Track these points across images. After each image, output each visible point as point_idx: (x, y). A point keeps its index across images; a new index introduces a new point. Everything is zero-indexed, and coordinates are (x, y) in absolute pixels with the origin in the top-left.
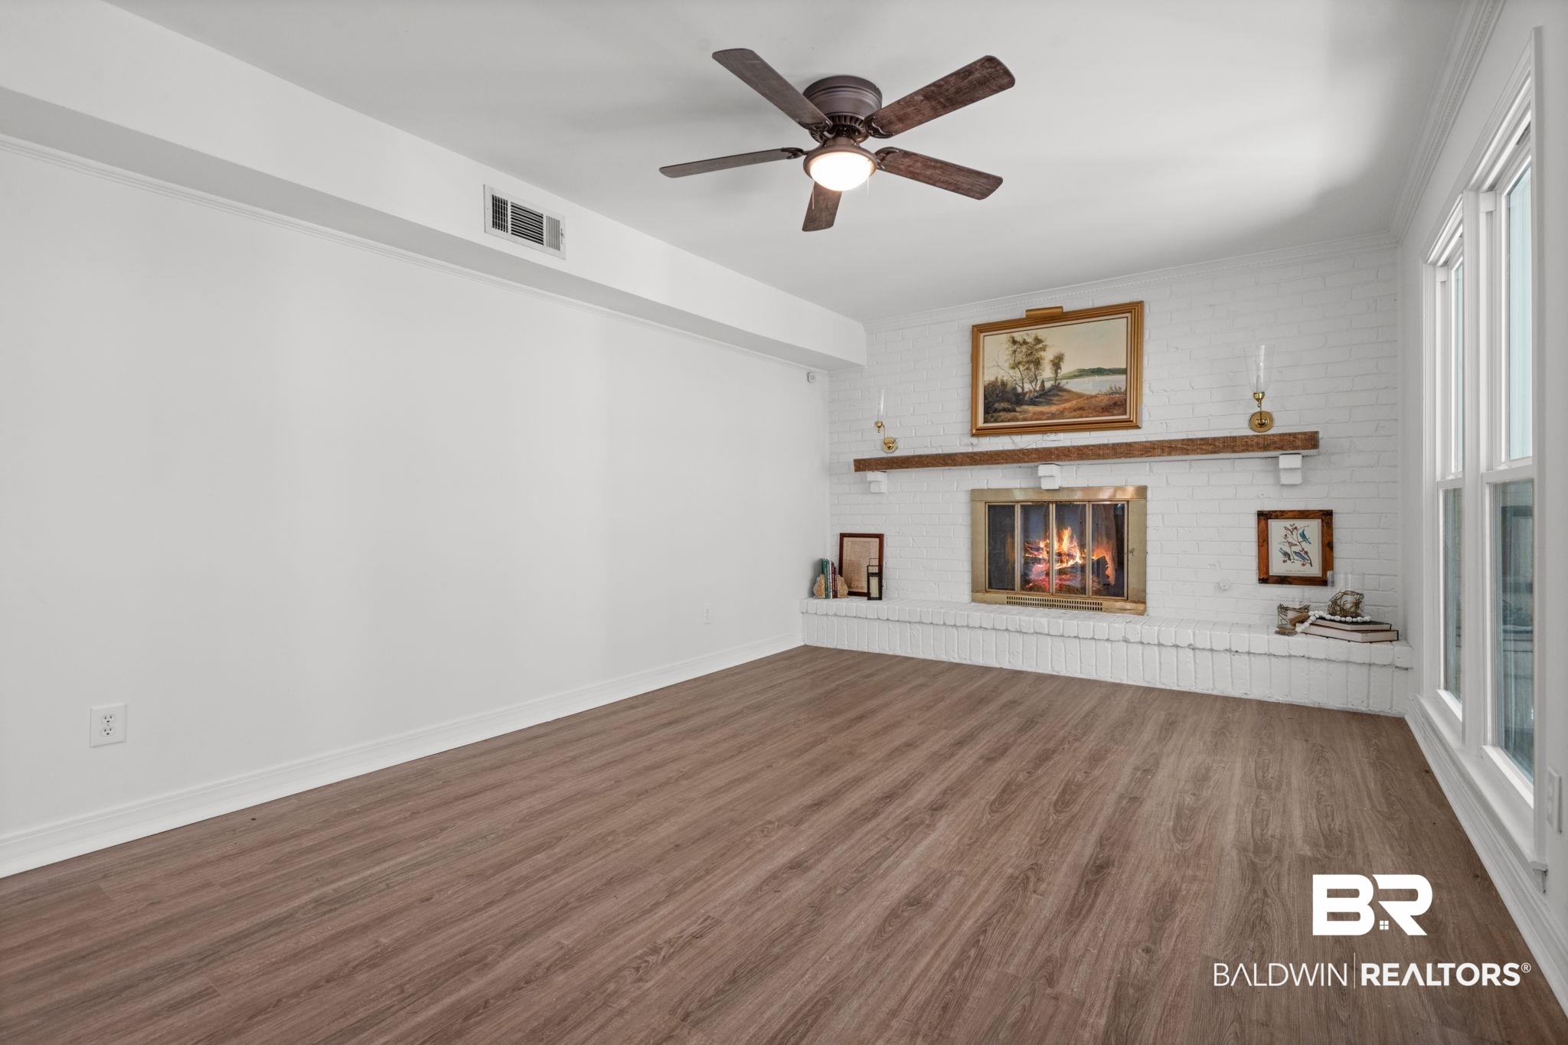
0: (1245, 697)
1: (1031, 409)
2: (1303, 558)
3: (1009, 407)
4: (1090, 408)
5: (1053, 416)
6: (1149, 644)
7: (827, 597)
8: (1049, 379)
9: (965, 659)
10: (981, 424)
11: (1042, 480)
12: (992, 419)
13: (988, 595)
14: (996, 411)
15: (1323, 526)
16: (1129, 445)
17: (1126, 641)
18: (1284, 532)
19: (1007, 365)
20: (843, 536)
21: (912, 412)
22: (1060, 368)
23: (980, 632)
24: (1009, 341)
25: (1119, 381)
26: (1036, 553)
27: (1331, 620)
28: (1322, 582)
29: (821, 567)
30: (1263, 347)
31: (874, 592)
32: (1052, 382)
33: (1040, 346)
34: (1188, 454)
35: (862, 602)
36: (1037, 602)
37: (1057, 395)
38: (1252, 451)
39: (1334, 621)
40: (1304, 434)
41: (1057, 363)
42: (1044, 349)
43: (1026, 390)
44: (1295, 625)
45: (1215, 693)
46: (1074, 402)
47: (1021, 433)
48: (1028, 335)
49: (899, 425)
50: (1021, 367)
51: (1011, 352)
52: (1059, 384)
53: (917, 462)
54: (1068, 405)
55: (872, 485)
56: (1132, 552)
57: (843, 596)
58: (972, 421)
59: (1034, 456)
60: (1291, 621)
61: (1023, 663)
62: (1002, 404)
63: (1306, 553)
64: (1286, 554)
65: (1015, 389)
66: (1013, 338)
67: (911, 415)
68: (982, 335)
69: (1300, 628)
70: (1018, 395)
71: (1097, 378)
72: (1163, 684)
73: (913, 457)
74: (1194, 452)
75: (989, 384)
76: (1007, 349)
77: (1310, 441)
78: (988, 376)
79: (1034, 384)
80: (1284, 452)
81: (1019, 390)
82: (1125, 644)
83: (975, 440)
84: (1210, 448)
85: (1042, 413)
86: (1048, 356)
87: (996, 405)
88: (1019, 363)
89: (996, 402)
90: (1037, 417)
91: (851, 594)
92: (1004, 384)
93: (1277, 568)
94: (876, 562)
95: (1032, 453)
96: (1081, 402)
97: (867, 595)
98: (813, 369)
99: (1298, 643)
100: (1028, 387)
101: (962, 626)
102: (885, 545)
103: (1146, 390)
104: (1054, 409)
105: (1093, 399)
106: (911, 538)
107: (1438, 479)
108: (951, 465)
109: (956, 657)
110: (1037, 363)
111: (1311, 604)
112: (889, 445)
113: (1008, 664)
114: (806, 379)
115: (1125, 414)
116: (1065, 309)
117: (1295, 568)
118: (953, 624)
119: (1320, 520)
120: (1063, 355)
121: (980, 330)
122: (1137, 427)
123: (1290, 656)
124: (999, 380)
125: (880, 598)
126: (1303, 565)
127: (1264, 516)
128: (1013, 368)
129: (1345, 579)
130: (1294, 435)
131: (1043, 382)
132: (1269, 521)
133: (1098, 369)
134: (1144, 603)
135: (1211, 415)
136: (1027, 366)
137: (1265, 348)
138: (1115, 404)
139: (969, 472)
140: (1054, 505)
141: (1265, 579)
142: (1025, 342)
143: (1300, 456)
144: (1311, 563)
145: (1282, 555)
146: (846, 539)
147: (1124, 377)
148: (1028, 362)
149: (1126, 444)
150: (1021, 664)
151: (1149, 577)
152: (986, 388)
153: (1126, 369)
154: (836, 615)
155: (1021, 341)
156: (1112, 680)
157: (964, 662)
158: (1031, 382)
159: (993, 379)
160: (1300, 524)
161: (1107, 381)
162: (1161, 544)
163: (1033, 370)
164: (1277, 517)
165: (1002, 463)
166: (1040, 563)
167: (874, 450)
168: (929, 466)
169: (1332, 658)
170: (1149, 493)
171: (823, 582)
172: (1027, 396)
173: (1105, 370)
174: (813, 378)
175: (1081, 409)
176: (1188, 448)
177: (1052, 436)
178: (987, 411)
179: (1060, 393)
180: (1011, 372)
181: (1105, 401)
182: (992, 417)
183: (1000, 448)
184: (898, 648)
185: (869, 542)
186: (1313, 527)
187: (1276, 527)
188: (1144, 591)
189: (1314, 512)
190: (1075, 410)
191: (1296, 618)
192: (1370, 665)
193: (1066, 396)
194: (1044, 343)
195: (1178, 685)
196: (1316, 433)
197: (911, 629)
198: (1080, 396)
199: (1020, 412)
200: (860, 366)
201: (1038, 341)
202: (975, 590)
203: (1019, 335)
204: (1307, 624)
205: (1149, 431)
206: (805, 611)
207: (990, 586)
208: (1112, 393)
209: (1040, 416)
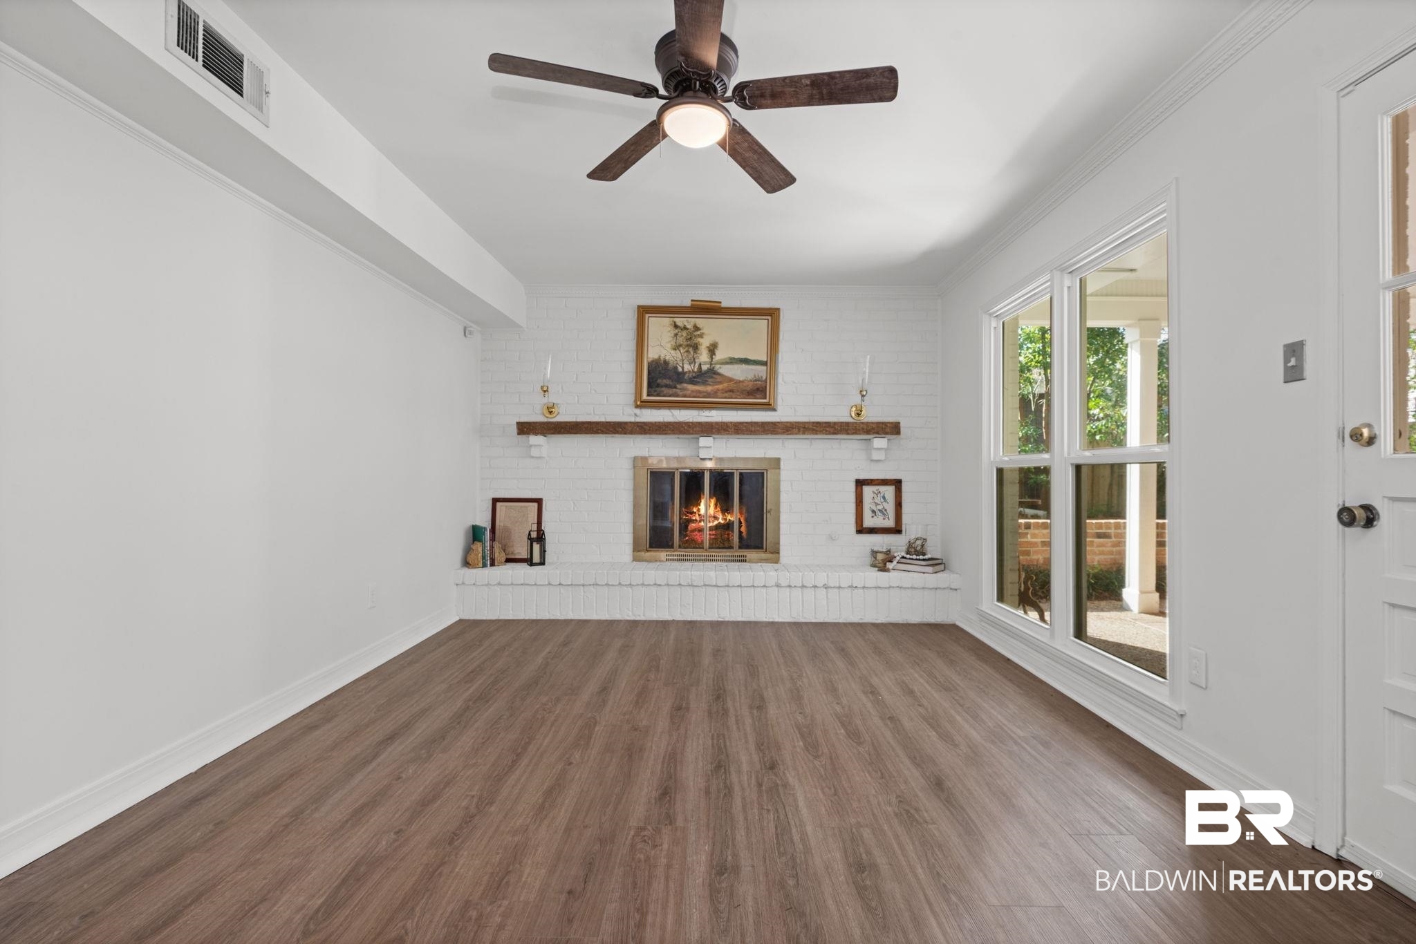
0: (861, 621)
1: (691, 387)
2: (884, 514)
3: (671, 383)
4: (738, 391)
5: (708, 395)
6: (795, 586)
7: (484, 566)
8: (705, 363)
9: (639, 616)
10: (645, 397)
11: (700, 451)
12: (655, 394)
13: (648, 554)
14: (658, 386)
15: (896, 491)
16: (774, 424)
17: (778, 586)
18: (873, 495)
19: (669, 346)
20: (495, 501)
21: (575, 379)
22: (715, 354)
23: (654, 589)
24: (671, 324)
25: (761, 371)
26: (691, 516)
27: (910, 559)
28: (897, 530)
29: (475, 534)
30: (869, 357)
31: (536, 559)
32: (708, 366)
33: (698, 333)
34: (817, 434)
35: (522, 569)
36: (693, 558)
37: (712, 377)
38: (860, 434)
39: (912, 559)
40: (892, 423)
41: (712, 350)
42: (701, 336)
43: (686, 370)
44: (885, 564)
45: (841, 621)
46: (726, 385)
47: (680, 408)
48: (688, 322)
49: (561, 391)
50: (681, 349)
51: (673, 335)
52: (714, 368)
53: (586, 428)
54: (720, 387)
55: (533, 449)
56: (769, 512)
57: (500, 564)
58: (636, 393)
59: (698, 429)
60: (882, 562)
61: (693, 613)
62: (665, 381)
63: (886, 510)
64: (874, 512)
65: (676, 368)
66: (675, 322)
67: (574, 382)
68: (647, 315)
69: (890, 566)
70: (678, 374)
71: (744, 366)
72: (805, 618)
73: (583, 423)
74: (821, 432)
75: (653, 361)
76: (669, 331)
77: (893, 429)
78: (652, 353)
79: (692, 365)
80: (877, 436)
81: (680, 369)
82: (776, 589)
83: (638, 411)
84: (832, 430)
85: (700, 392)
86: (705, 343)
87: (659, 381)
88: (680, 346)
89: (660, 378)
90: (695, 394)
91: (509, 560)
92: (666, 363)
93: (869, 522)
94: (535, 527)
95: (695, 426)
96: (732, 385)
97: (529, 561)
98: (470, 324)
99: (894, 577)
100: (687, 367)
101: (638, 585)
102: (544, 509)
103: (780, 380)
104: (709, 389)
105: (741, 384)
106: (572, 502)
107: (992, 459)
108: (621, 433)
109: (631, 613)
110: (696, 347)
111: (892, 548)
112: (550, 409)
113: (679, 615)
114: (463, 333)
115: (765, 398)
116: (723, 305)
117: (879, 522)
118: (628, 583)
119: (894, 487)
120: (717, 343)
121: (644, 312)
122: (774, 410)
123: (890, 587)
124: (662, 358)
125: (542, 563)
126: (884, 519)
127: (860, 483)
128: (675, 349)
129: (913, 528)
130: (885, 424)
131: (700, 365)
132: (864, 487)
133: (745, 359)
134: (778, 553)
135: (826, 405)
136: (687, 349)
137: (870, 358)
138: (758, 389)
139: (632, 439)
140: (708, 472)
141: (861, 530)
142: (685, 328)
143: (886, 439)
144: (888, 518)
145: (871, 512)
146: (499, 505)
147: (765, 368)
148: (687, 346)
149: (772, 423)
150: (691, 614)
151: (782, 531)
152: (650, 364)
153: (767, 362)
154: (499, 584)
155: (682, 326)
156: (767, 620)
157: (638, 618)
158: (690, 364)
159: (656, 357)
160: (882, 489)
161: (752, 370)
162: (790, 506)
163: (692, 352)
164: (868, 484)
165: (670, 434)
166: (693, 523)
167: (535, 415)
168: (598, 433)
169: (916, 586)
170: (782, 463)
171: (480, 550)
172: (687, 375)
173: (751, 361)
174: (471, 333)
175: (731, 391)
176: (818, 429)
177: (707, 413)
178: (650, 385)
179: (715, 376)
180: (673, 352)
181: (750, 386)
182: (655, 391)
183: (661, 420)
184: (571, 613)
185: (526, 507)
186: (889, 491)
187: (868, 491)
188: (778, 543)
189: (891, 480)
190: (726, 392)
191: (886, 559)
192: (936, 589)
193: (719, 378)
194: (701, 331)
195: (816, 618)
196: (899, 423)
197: (584, 592)
198: (730, 380)
199: (680, 389)
200: (522, 327)
201: (697, 328)
202: (637, 547)
203: (680, 321)
204: (895, 563)
205: (783, 414)
206: (461, 583)
207: (651, 546)
208: (756, 380)
209: (699, 393)
